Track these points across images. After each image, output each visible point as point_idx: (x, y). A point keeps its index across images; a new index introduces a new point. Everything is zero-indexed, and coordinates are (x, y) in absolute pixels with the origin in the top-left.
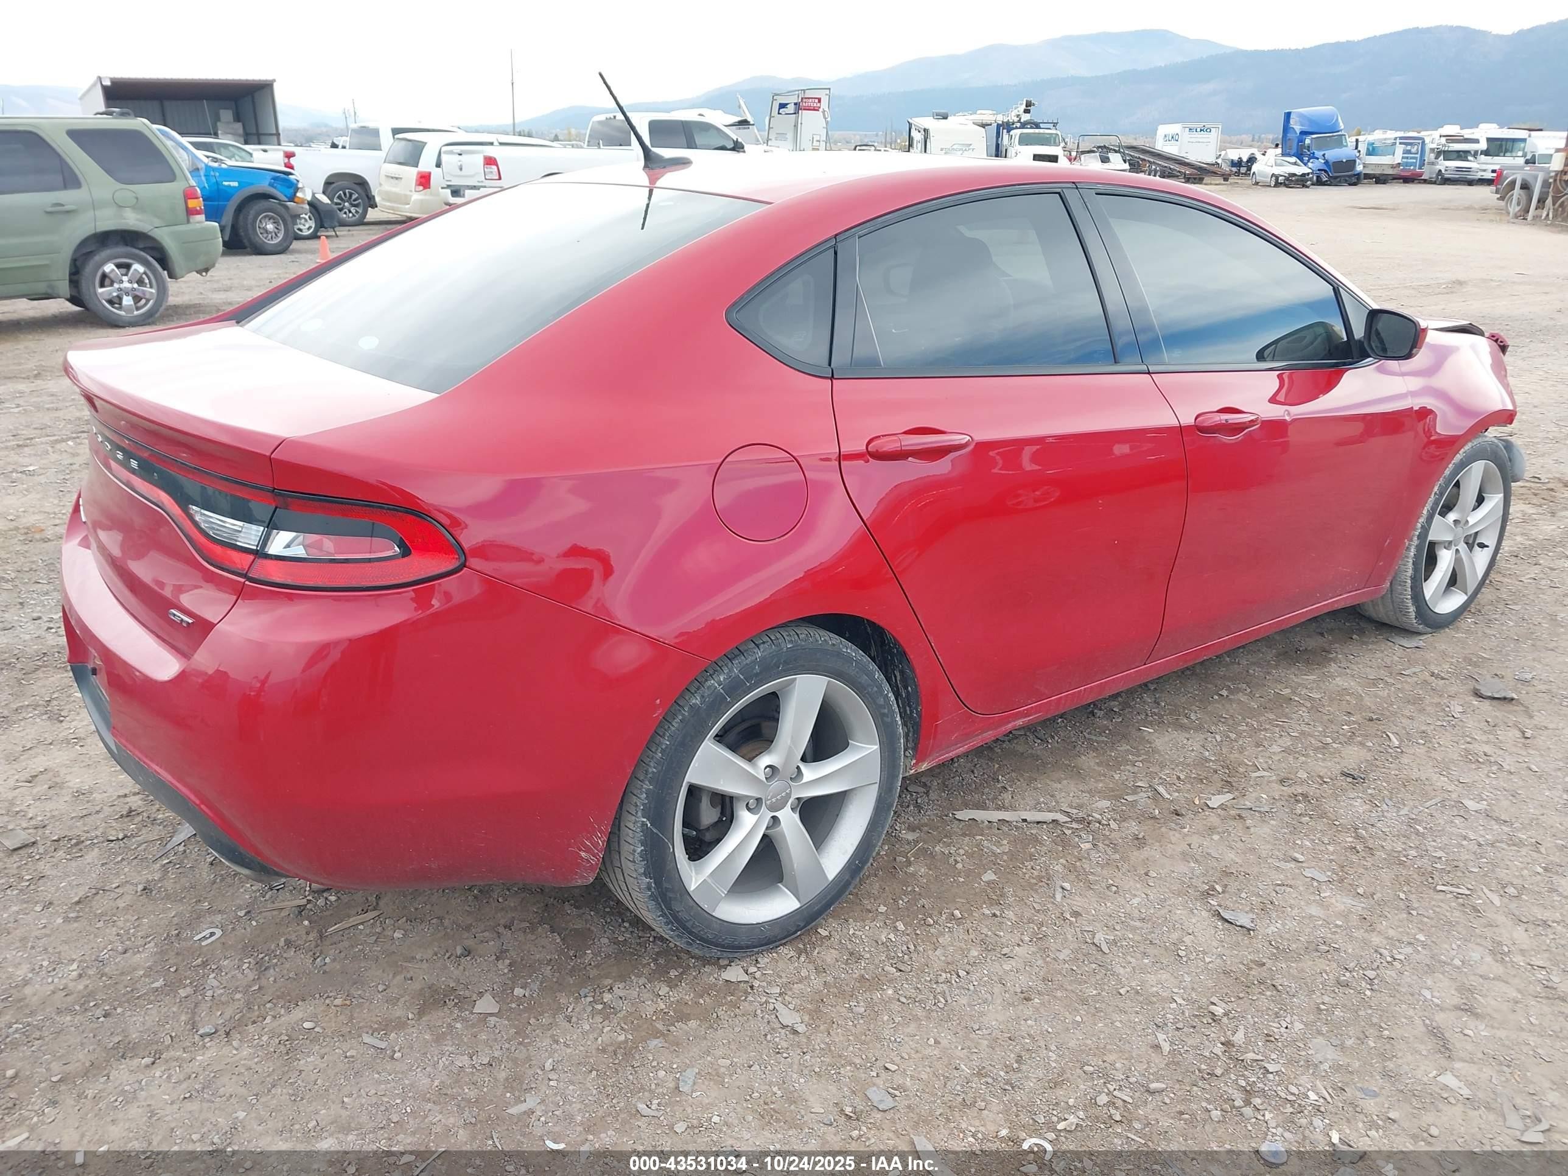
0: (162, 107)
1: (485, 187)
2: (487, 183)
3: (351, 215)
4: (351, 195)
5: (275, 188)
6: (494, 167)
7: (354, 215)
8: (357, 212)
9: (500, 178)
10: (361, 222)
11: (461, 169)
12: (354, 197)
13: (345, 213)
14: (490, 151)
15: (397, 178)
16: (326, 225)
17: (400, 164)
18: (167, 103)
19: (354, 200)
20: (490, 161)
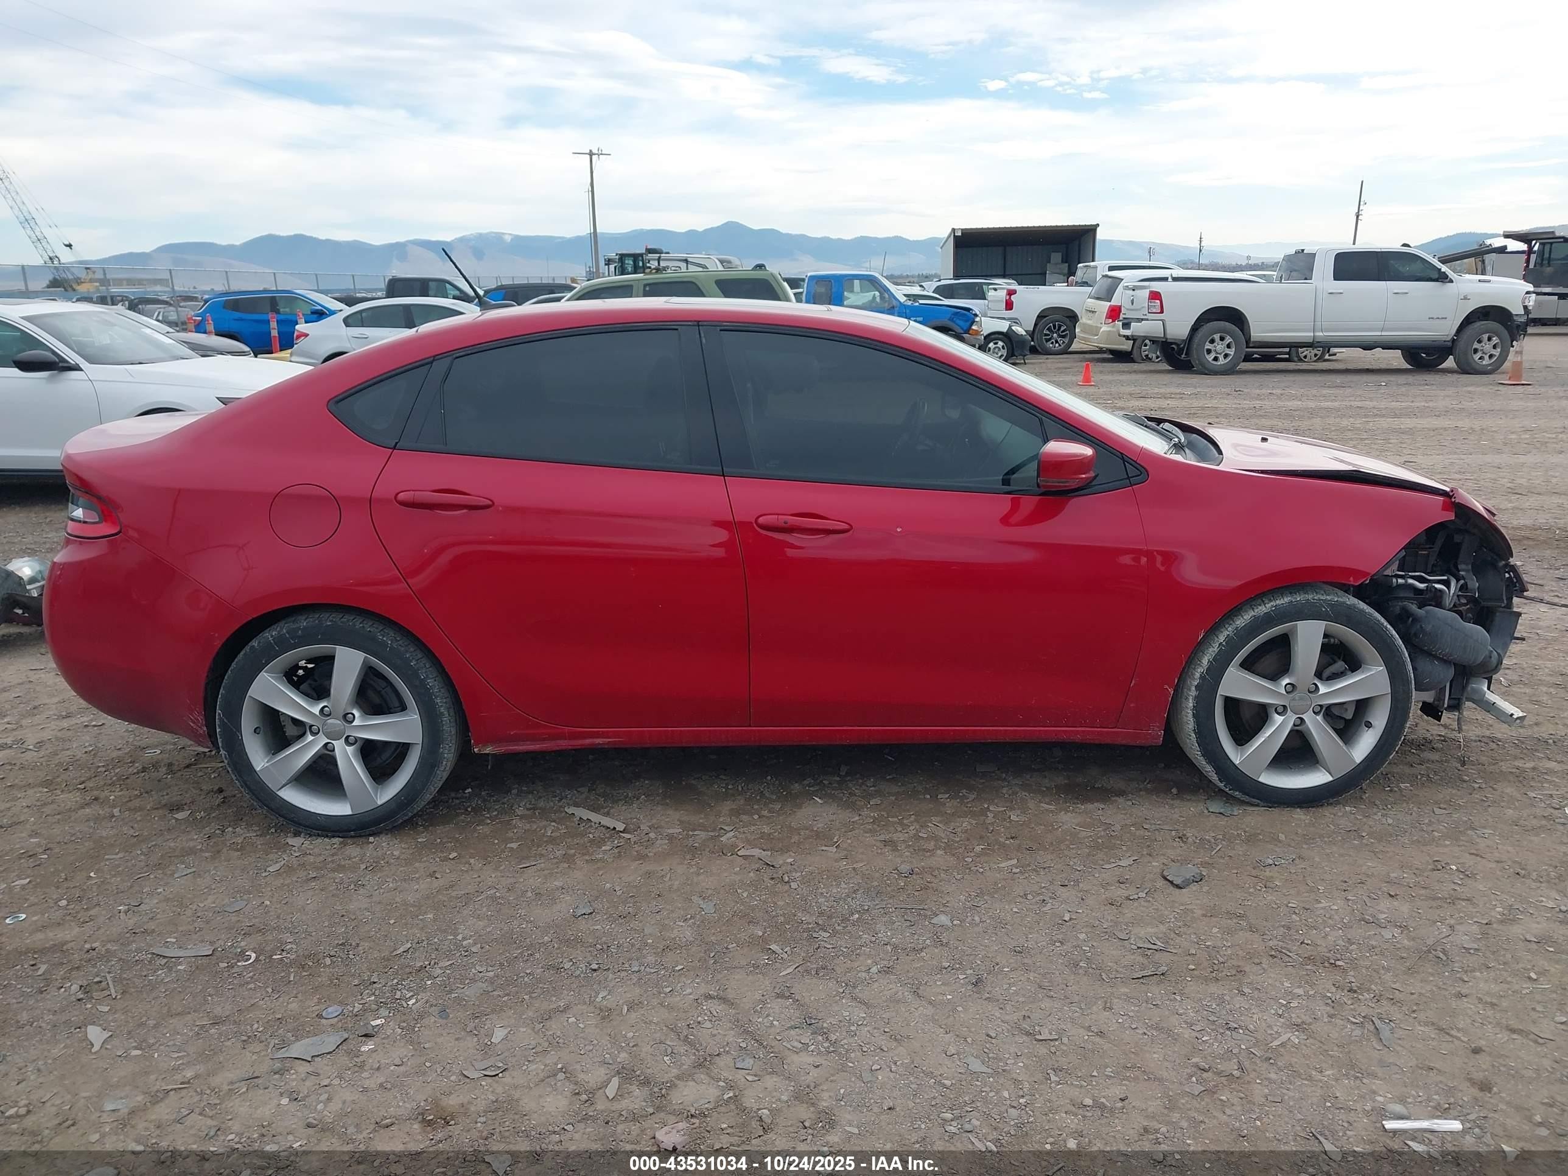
0: (1005, 250)
1: (1147, 320)
2: (1150, 316)
3: (1057, 345)
4: (1060, 327)
5: (954, 322)
6: (1158, 301)
7: (1060, 345)
8: (1064, 342)
9: (1162, 312)
10: (1065, 352)
11: (1132, 304)
12: (1062, 329)
13: (1052, 343)
14: (1156, 286)
15: (1093, 312)
16: (1016, 354)
17: (1098, 299)
18: (1008, 249)
19: (1062, 332)
20: (1155, 296)
